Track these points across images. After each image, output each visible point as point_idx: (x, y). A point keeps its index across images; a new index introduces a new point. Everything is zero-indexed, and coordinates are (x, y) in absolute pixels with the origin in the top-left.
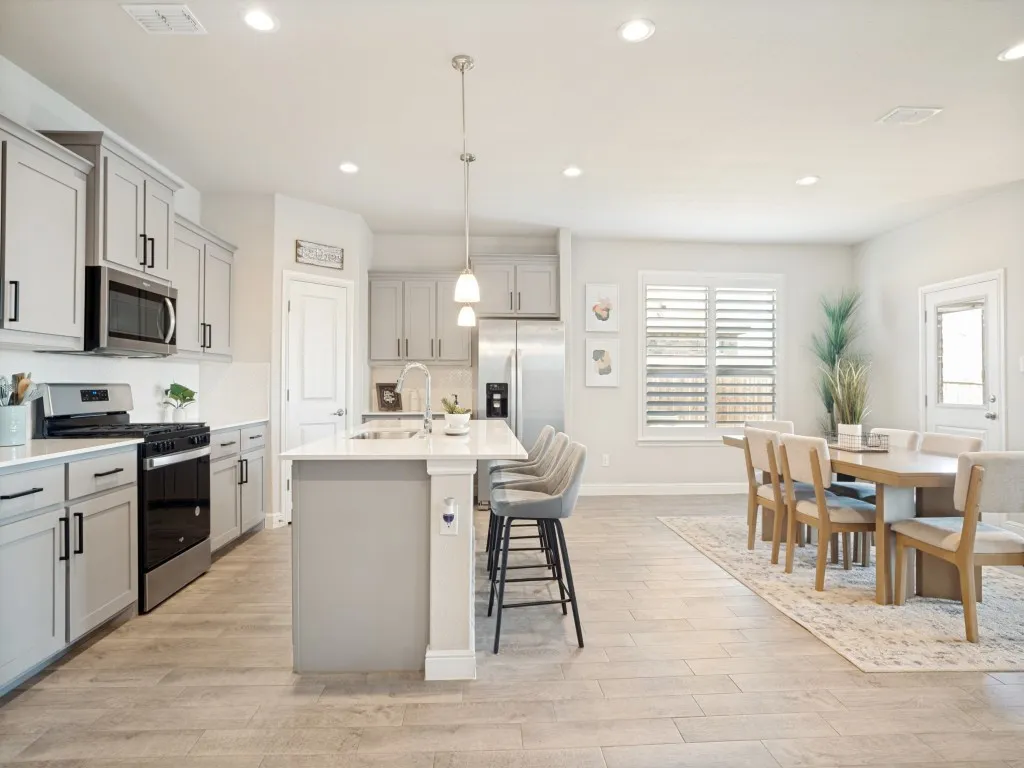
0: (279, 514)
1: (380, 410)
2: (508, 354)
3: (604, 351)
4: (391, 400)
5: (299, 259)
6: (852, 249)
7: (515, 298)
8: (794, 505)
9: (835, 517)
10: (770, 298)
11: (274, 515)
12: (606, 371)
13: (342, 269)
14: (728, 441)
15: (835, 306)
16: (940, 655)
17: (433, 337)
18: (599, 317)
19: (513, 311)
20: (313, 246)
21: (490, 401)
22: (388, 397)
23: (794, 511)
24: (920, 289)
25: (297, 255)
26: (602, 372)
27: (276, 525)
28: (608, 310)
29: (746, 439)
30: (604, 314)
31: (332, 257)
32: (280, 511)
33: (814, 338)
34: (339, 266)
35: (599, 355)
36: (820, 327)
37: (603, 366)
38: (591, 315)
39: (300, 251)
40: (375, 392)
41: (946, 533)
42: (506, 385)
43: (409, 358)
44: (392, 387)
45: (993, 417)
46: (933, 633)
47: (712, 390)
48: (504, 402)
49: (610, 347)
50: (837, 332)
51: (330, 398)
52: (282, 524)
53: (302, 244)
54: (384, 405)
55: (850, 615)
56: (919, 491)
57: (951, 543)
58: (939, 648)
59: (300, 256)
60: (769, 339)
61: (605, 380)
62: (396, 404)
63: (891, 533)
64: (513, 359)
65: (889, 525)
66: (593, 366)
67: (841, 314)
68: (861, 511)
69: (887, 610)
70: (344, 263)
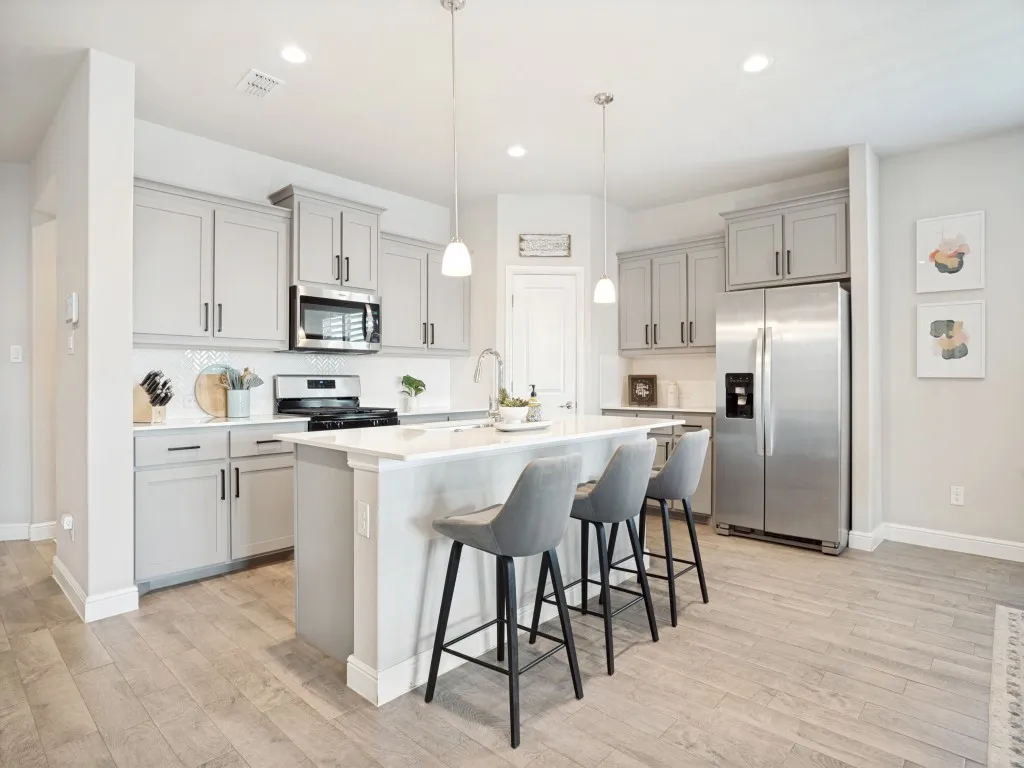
1: (630, 405)
3: (953, 322)
4: (644, 393)
5: (523, 253)
7: (783, 260)
12: (957, 353)
13: (569, 256)
17: (683, 320)
18: (942, 268)
19: (780, 277)
20: (536, 237)
21: (731, 397)
22: (642, 390)
25: (521, 249)
26: (950, 355)
28: (960, 255)
30: (953, 263)
31: (558, 246)
34: (565, 253)
35: (942, 328)
37: (952, 345)
38: (926, 266)
39: (523, 244)
40: (625, 384)
42: (750, 376)
43: (658, 346)
44: (651, 381)
48: (749, 397)
49: (966, 314)
51: (558, 390)
53: (524, 237)
54: (635, 399)
59: (524, 250)
61: (957, 367)
62: (651, 400)
64: (759, 341)
66: (931, 345)
70: (572, 249)
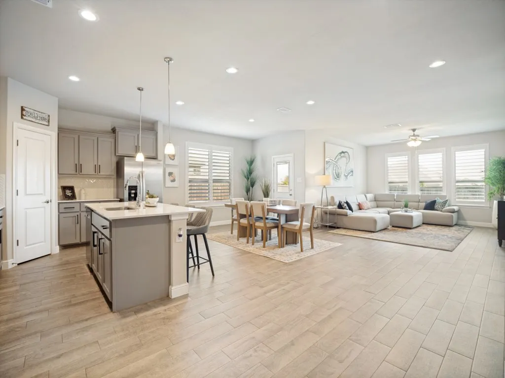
0: (12, 260)
1: (64, 200)
2: (138, 173)
3: (172, 173)
4: (70, 194)
5: (24, 117)
6: (252, 142)
7: (138, 148)
8: (255, 223)
9: (268, 225)
10: (228, 156)
11: (9, 261)
12: (173, 181)
13: (49, 126)
14: (226, 205)
15: (249, 159)
16: (298, 256)
17: (96, 164)
18: (171, 159)
20: (32, 111)
21: (130, 194)
23: (255, 225)
24: (273, 157)
25: (22, 115)
27: (10, 267)
28: (174, 156)
29: (237, 204)
30: (173, 158)
31: (43, 119)
32: (13, 258)
33: (242, 170)
34: (47, 124)
35: (170, 174)
36: (246, 167)
37: (172, 179)
39: (24, 113)
40: (61, 190)
41: (295, 225)
42: (137, 186)
43: (82, 173)
44: (71, 188)
45: (291, 195)
46: (293, 252)
47: (211, 188)
48: (136, 194)
49: (175, 171)
50: (250, 169)
51: (42, 194)
52: (14, 265)
53: (25, 109)
54: (66, 197)
55: (275, 252)
56: (286, 215)
57: (297, 228)
58: (297, 255)
59: (24, 115)
60: (228, 170)
62: (73, 197)
63: (282, 228)
64: (141, 175)
65: (282, 226)
66: (168, 178)
67: (251, 162)
68: (274, 223)
69: (282, 249)
70: (50, 121)
